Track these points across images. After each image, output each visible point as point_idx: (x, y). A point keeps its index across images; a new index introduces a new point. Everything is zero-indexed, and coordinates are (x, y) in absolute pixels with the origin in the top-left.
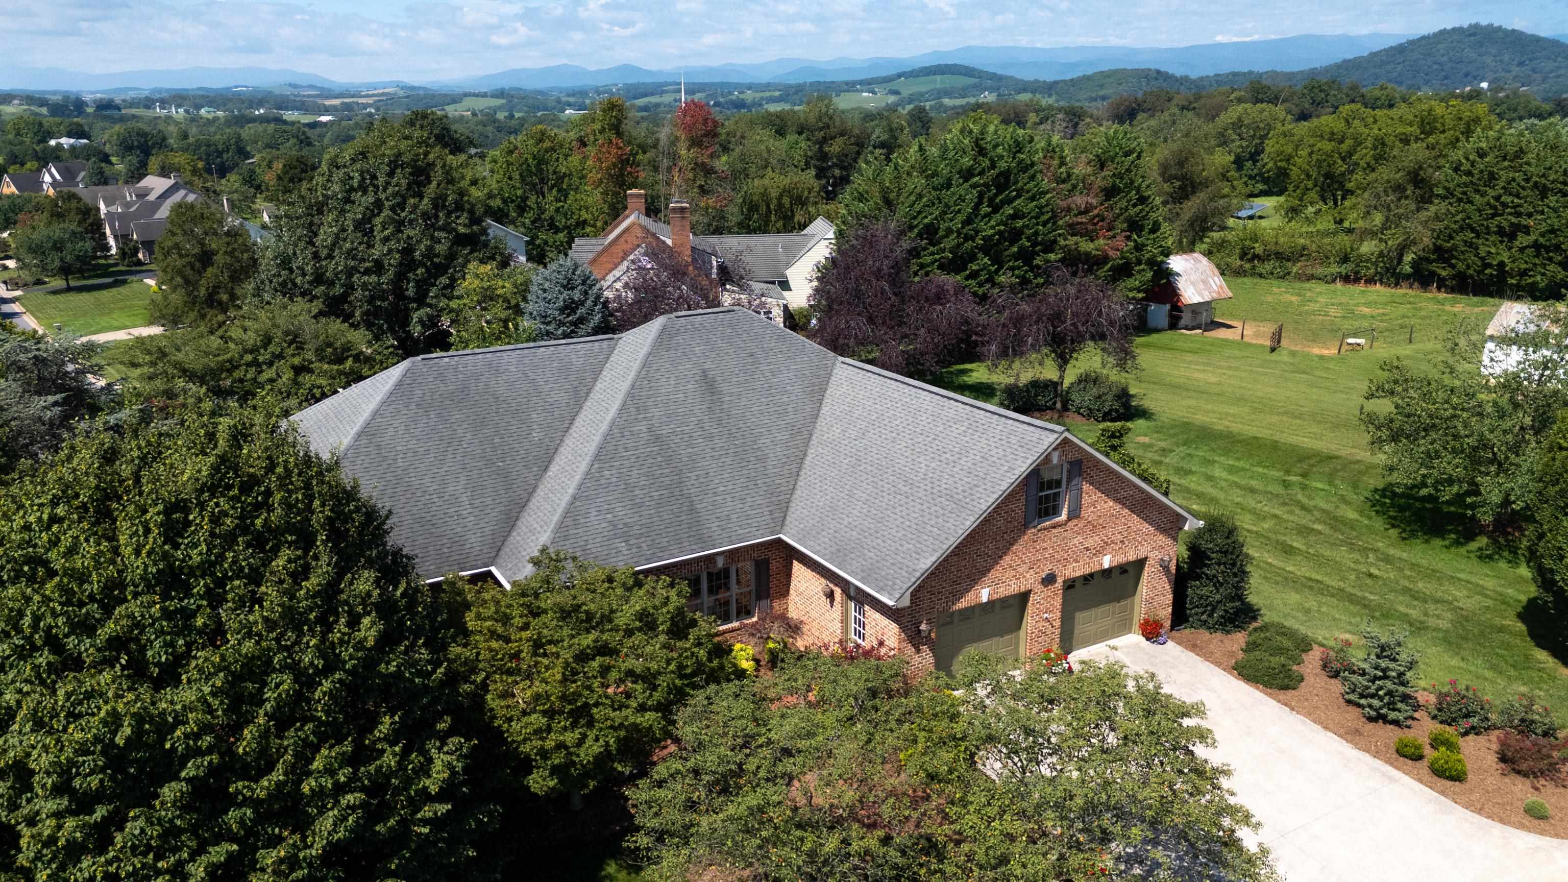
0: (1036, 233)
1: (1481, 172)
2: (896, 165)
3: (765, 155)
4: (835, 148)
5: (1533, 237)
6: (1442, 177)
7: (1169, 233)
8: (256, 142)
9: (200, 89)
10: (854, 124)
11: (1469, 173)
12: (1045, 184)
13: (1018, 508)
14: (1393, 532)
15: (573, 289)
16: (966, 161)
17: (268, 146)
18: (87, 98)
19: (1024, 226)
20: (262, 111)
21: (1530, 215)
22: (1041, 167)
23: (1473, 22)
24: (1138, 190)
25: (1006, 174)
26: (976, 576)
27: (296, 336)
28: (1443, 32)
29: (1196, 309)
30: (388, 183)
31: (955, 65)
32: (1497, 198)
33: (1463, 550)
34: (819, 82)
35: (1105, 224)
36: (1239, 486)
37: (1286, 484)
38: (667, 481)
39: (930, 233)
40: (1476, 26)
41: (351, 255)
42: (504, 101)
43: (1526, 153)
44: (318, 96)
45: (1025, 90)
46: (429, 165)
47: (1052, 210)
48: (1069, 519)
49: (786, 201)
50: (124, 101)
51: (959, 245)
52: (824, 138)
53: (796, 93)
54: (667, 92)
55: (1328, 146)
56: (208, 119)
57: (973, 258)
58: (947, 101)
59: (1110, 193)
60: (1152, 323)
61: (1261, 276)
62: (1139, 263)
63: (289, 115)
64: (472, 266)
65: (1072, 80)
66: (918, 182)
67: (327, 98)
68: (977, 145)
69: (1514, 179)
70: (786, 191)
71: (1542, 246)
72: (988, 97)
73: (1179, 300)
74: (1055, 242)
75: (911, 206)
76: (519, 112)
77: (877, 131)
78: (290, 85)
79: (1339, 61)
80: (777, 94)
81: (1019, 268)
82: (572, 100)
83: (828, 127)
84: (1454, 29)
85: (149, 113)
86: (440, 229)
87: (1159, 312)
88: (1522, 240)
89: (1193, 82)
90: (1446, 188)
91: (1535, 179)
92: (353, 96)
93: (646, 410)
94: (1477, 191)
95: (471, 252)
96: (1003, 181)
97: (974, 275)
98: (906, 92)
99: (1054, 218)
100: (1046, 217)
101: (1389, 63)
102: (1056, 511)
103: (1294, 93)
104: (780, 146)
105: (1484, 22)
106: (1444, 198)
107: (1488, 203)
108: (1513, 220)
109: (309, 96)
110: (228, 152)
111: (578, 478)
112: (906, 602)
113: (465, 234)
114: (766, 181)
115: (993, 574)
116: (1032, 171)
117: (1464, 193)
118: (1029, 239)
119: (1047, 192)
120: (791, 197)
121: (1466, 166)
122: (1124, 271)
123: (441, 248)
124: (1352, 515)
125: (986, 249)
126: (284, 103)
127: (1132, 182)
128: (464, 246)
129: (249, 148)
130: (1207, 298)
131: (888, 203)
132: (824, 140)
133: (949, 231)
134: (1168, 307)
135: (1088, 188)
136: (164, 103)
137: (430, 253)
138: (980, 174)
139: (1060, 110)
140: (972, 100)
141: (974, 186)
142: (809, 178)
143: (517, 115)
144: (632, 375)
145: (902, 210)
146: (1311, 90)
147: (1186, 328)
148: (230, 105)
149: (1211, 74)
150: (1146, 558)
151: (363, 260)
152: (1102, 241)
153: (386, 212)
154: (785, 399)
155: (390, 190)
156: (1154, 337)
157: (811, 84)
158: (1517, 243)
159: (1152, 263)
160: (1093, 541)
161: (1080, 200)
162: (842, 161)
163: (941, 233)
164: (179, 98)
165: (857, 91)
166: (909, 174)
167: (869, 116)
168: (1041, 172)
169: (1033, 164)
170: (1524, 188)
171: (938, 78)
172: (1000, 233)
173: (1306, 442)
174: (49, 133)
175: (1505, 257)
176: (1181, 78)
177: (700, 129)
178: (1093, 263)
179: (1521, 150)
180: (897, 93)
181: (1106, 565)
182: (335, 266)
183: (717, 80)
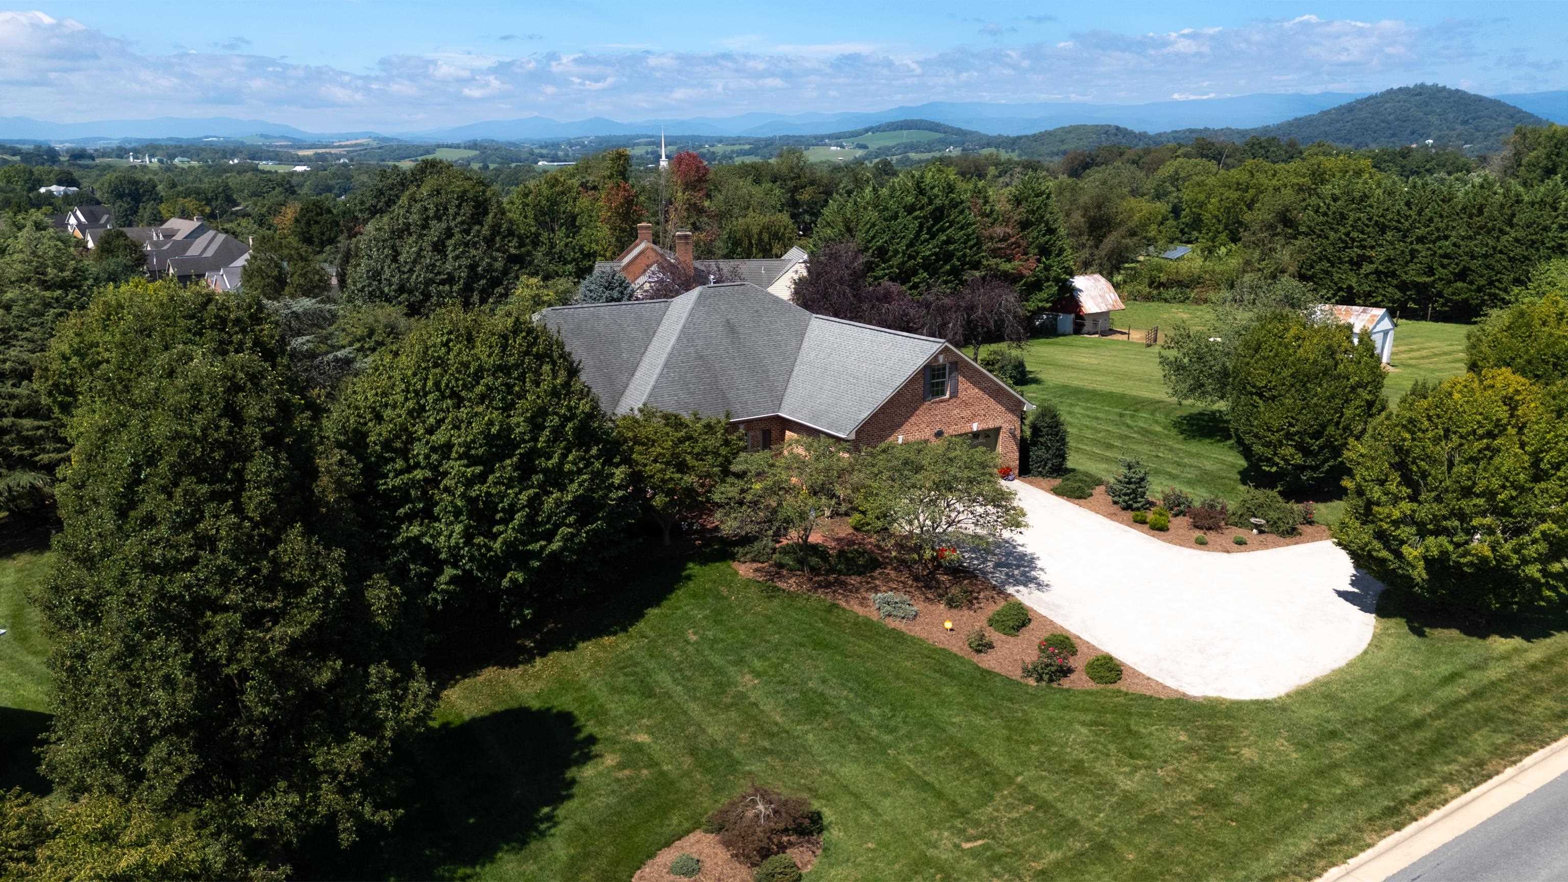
0: (965, 255)
1: (1334, 213)
2: (855, 202)
3: (748, 198)
4: (805, 196)
5: (1372, 267)
6: (1305, 218)
7: (1070, 258)
8: (242, 191)
9: (171, 139)
10: (823, 173)
11: (1325, 214)
12: (971, 218)
13: (919, 387)
14: (1181, 437)
15: (612, 289)
16: (910, 199)
17: (254, 194)
18: (58, 147)
19: (955, 249)
20: (236, 161)
21: (1372, 247)
22: (968, 204)
23: (1419, 82)
24: (1047, 223)
25: (940, 210)
26: (895, 427)
27: (393, 329)
28: (1390, 92)
29: (1096, 316)
30: (457, 214)
31: (922, 121)
32: (1347, 234)
33: (1221, 445)
34: (788, 137)
35: (1021, 250)
36: (1088, 416)
37: (1121, 415)
38: (708, 381)
39: (882, 252)
40: (1422, 86)
41: (431, 267)
42: (477, 152)
43: (1368, 198)
44: (291, 147)
45: (989, 145)
46: (486, 200)
47: (977, 238)
48: (951, 398)
49: (765, 237)
50: (96, 150)
51: (904, 263)
52: (795, 187)
53: (766, 146)
54: (638, 144)
55: (1235, 195)
56: (183, 169)
57: (915, 273)
58: (913, 155)
59: (1025, 225)
60: (1060, 329)
61: (1166, 301)
62: (1048, 280)
63: (264, 165)
64: (523, 278)
65: (1034, 136)
66: (872, 215)
67: (300, 148)
68: (919, 187)
69: (1359, 219)
70: (766, 228)
71: (1382, 272)
72: (953, 152)
73: (1081, 311)
74: (979, 262)
75: (867, 232)
76: (493, 162)
77: (845, 180)
78: (262, 136)
79: (1290, 119)
80: (747, 147)
81: (951, 282)
82: (544, 151)
83: (799, 177)
84: (1400, 89)
85: (122, 162)
86: (498, 250)
87: (1066, 320)
88: (1367, 268)
89: (1150, 138)
90: (1309, 227)
91: (1375, 218)
92: (325, 147)
93: (693, 340)
94: (1332, 229)
95: (520, 269)
96: (939, 214)
97: (915, 286)
98: (873, 146)
99: (979, 244)
100: (972, 243)
101: (1338, 121)
102: (943, 394)
103: (1237, 149)
104: (758, 192)
105: (1429, 83)
106: (1307, 235)
107: (1340, 239)
108: (1359, 252)
109: (281, 146)
110: (217, 199)
111: (655, 377)
112: (853, 436)
113: (515, 255)
114: (748, 220)
115: (905, 427)
116: (960, 207)
117: (1322, 230)
118: (959, 260)
119: (974, 223)
120: (770, 233)
121: (1323, 209)
122: (1036, 286)
123: (499, 265)
124: (1158, 429)
125: (926, 268)
126: (256, 154)
127: (1042, 217)
128: (515, 263)
129: (235, 196)
130: (1104, 309)
131: (849, 230)
132: (795, 190)
133: (896, 252)
134: (1073, 316)
135: (1007, 221)
136: (137, 153)
137: (489, 269)
138: (922, 208)
139: (1018, 164)
140: (937, 154)
141: (916, 218)
142: (785, 218)
143: (492, 166)
144: (683, 321)
145: (860, 236)
146: (1252, 147)
147: (1089, 333)
148: (203, 155)
149: (1169, 131)
150: (1000, 428)
151: (439, 273)
152: (1016, 263)
153: (458, 236)
154: (779, 338)
155: (459, 219)
156: (1061, 339)
157: (781, 138)
158: (1362, 271)
159: (1057, 280)
160: (966, 413)
161: (999, 230)
162: (812, 208)
163: (890, 253)
164: (152, 148)
165: (826, 145)
166: (865, 208)
167: (836, 169)
168: (969, 208)
169: (962, 202)
170: (1368, 226)
171: (905, 132)
172: (935, 254)
173: (1146, 394)
174: (39, 181)
175: (1353, 282)
176: (1140, 134)
177: (693, 176)
178: (1012, 279)
179: (1366, 196)
180: (865, 147)
181: (975, 429)
182: (419, 276)
183: (688, 133)
